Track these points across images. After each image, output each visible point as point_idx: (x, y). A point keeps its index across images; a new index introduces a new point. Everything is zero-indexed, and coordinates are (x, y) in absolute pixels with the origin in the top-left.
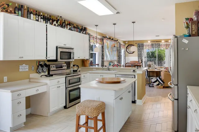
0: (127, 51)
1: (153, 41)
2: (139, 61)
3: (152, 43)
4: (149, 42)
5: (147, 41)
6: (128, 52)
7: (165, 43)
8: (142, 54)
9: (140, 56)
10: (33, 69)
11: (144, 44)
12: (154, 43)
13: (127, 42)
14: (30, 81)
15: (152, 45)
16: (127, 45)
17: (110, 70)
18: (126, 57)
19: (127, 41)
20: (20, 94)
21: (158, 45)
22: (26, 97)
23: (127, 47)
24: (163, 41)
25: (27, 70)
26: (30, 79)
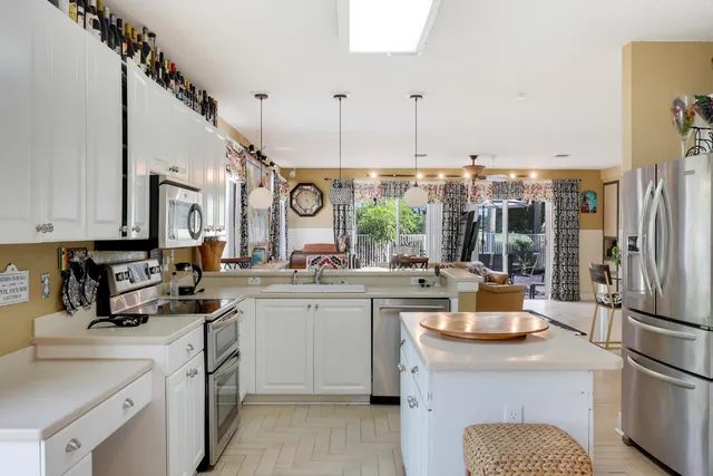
0: (291, 206)
1: (387, 174)
2: (337, 245)
3: (385, 179)
4: (374, 175)
5: (365, 172)
6: (297, 212)
7: (426, 183)
8: (347, 219)
9: (340, 225)
10: (46, 290)
11: (355, 182)
12: (389, 179)
13: (293, 174)
14: (36, 359)
15: (384, 186)
16: (292, 185)
17: (323, 280)
18: (289, 230)
19: (292, 169)
20: (74, 441)
21: (403, 186)
22: (92, 451)
23: (292, 193)
24: (420, 176)
25: (25, 296)
26: (34, 343)
